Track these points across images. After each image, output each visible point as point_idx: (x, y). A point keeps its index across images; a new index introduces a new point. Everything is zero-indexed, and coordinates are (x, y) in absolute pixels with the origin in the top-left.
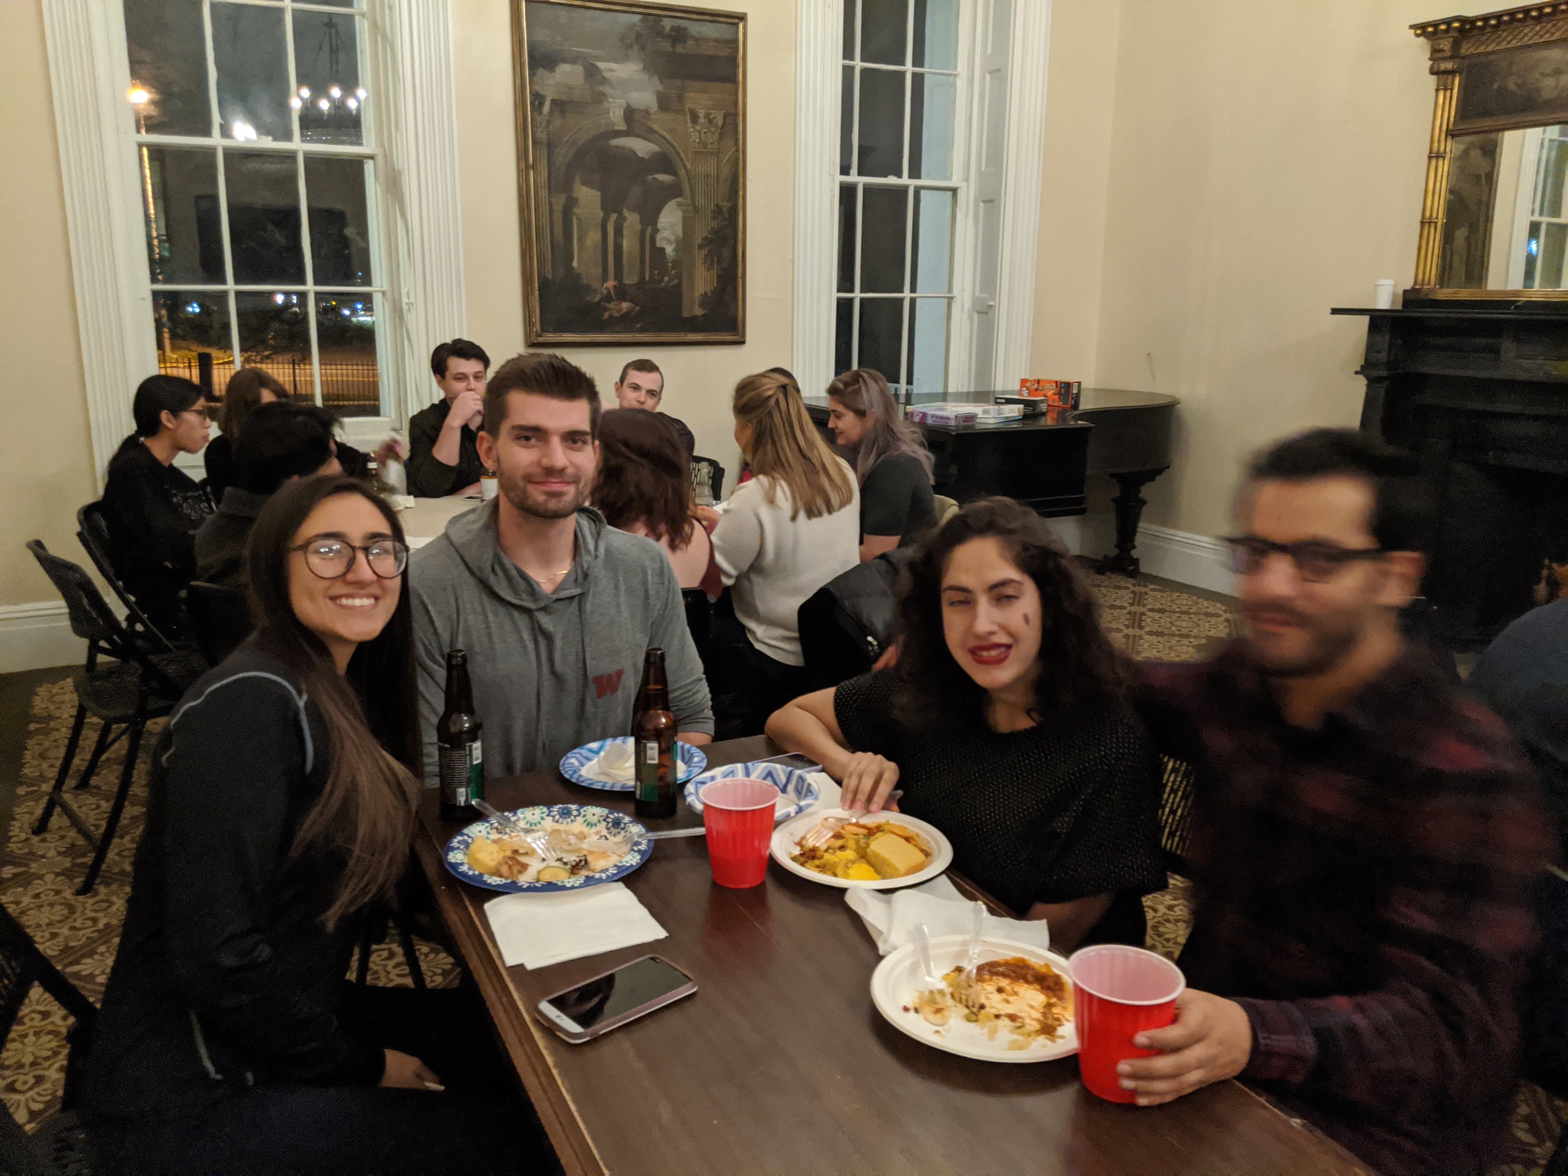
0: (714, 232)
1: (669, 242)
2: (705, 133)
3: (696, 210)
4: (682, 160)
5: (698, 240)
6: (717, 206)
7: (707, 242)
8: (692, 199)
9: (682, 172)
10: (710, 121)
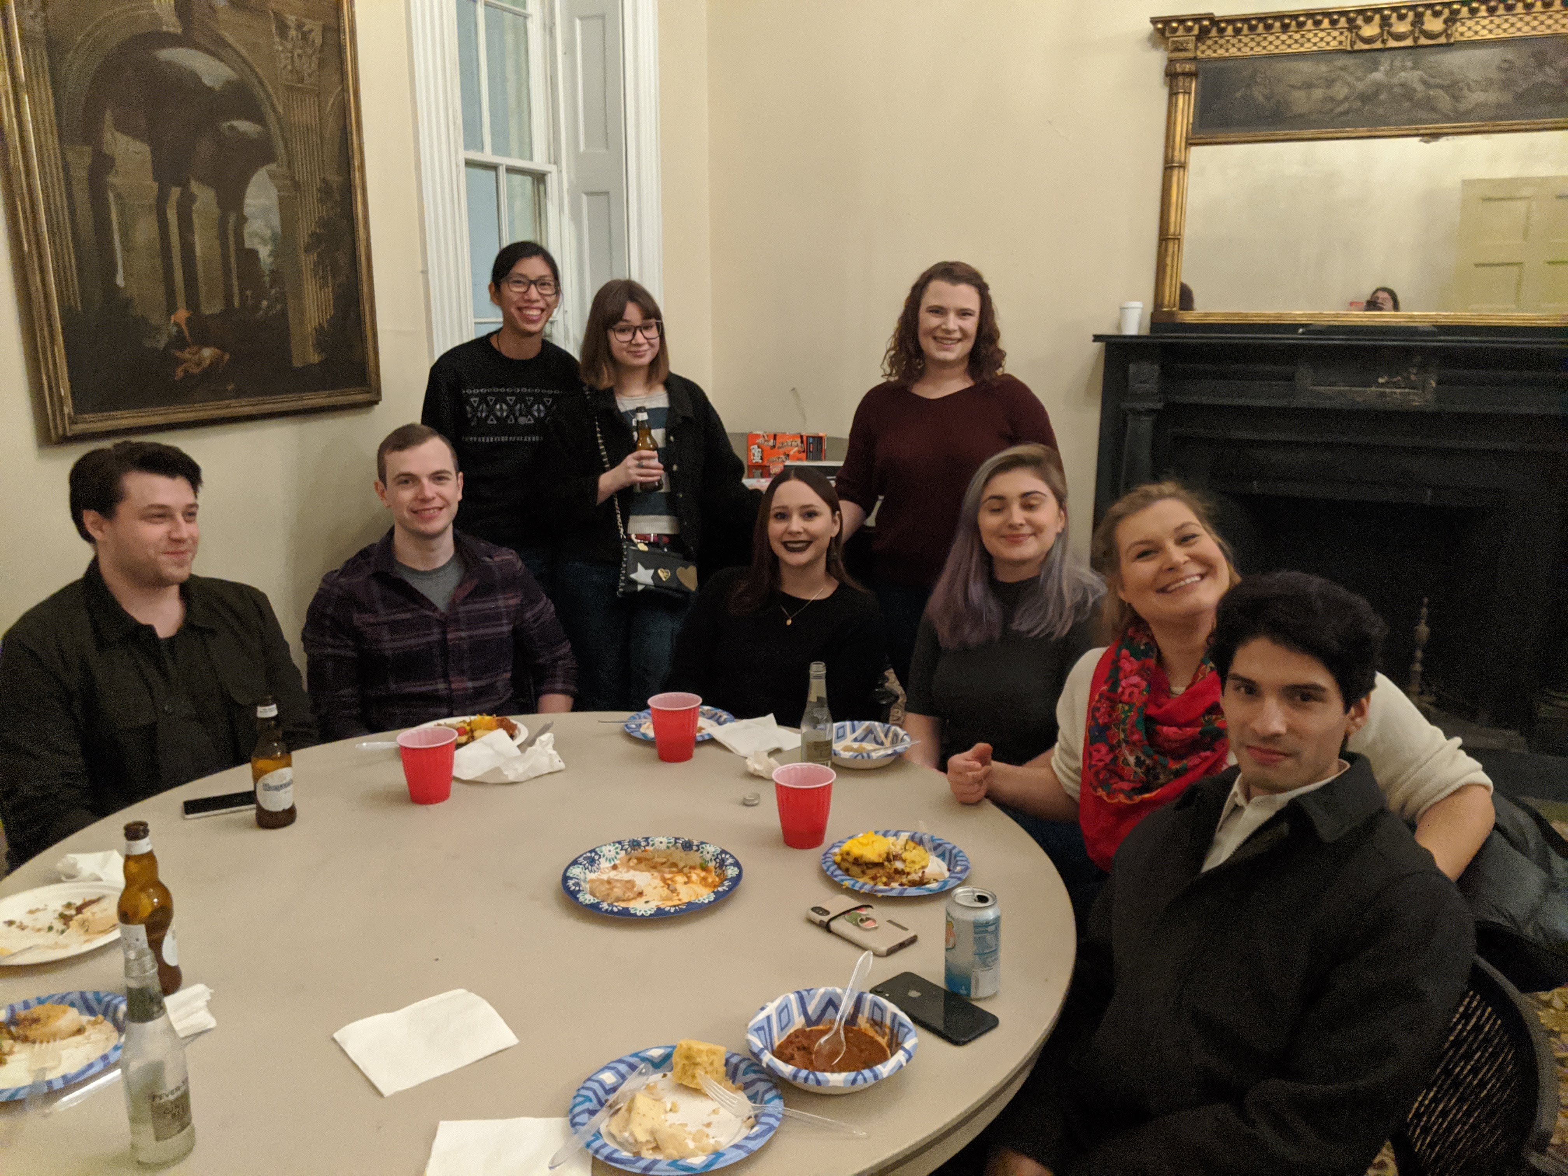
0: (324, 224)
1: (264, 241)
2: (300, 56)
3: (296, 186)
4: (270, 98)
5: (303, 239)
6: (324, 180)
7: (316, 240)
8: (289, 167)
9: (271, 119)
10: (305, 36)
